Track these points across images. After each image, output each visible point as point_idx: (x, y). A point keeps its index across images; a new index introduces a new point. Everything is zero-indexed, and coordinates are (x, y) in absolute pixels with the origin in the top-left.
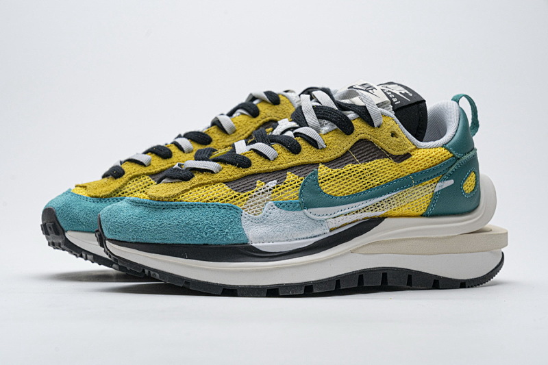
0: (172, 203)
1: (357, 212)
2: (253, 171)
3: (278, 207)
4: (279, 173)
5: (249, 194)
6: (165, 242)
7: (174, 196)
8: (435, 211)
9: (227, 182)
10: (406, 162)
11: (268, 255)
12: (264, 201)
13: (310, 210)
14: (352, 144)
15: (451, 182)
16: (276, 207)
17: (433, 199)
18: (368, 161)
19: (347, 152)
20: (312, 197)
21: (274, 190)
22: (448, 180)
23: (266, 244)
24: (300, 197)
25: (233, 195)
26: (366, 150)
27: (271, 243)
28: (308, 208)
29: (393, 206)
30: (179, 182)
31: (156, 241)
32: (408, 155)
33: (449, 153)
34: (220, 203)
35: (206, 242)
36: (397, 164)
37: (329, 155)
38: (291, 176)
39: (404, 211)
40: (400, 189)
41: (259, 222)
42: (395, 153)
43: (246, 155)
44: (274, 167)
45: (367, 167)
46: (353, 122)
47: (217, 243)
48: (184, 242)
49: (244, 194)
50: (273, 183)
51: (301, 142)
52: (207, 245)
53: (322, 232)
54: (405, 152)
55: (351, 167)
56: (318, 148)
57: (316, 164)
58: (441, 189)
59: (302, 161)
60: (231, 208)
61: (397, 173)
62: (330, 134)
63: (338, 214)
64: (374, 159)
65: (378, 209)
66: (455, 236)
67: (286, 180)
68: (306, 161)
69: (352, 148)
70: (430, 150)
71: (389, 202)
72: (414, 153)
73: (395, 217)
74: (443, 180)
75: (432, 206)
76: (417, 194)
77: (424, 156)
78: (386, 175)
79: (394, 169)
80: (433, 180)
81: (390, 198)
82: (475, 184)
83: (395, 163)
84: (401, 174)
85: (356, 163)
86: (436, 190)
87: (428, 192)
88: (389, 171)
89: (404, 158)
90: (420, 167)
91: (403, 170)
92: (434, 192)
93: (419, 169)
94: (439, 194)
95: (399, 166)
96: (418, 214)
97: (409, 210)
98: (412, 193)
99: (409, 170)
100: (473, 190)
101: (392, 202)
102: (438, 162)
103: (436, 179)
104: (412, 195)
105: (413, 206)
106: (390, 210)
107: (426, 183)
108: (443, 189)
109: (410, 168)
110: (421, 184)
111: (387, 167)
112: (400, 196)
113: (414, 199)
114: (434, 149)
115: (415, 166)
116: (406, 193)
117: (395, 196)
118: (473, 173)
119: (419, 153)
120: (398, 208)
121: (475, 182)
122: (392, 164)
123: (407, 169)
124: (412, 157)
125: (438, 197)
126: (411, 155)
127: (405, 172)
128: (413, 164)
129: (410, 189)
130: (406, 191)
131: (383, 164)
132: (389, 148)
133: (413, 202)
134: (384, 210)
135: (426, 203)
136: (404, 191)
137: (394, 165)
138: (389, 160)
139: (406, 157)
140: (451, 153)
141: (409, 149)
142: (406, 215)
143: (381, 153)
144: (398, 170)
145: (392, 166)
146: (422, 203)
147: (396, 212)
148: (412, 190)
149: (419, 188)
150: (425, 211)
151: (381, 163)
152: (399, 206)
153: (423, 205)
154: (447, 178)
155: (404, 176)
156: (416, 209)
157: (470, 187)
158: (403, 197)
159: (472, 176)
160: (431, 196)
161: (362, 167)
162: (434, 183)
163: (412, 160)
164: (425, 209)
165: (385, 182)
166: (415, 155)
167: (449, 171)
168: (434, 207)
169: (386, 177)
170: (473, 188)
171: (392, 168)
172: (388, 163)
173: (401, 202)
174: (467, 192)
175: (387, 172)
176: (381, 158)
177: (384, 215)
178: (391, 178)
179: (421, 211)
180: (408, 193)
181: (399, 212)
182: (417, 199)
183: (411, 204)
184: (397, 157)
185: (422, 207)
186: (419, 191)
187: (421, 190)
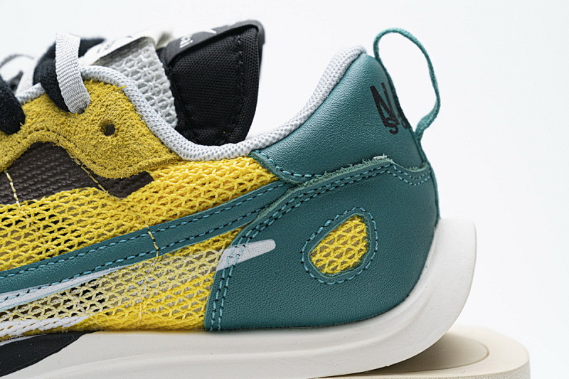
10: (138, 194)
15: (268, 246)
17: (215, 288)
18: (39, 197)
19: (2, 175)
22: (256, 239)
26: (46, 169)
29: (100, 306)
32: (142, 179)
33: (260, 171)
36: (119, 203)
39: (140, 316)
40: (115, 264)
42: (105, 174)
45: (32, 211)
46: (24, 108)
54: (134, 170)
58: (233, 262)
61: (115, 224)
64: (59, 189)
65: (55, 311)
69: (14, 166)
70: (211, 165)
71: (88, 295)
72: (161, 174)
73: (123, 330)
74: (240, 242)
75: (215, 307)
76: (168, 277)
77: (186, 180)
78: (85, 230)
79: (109, 215)
80: (215, 241)
81: (90, 286)
82: (363, 248)
83: (113, 198)
84: (128, 225)
85: (12, 201)
86: (222, 265)
87: (200, 271)
88: (94, 219)
89: (133, 186)
90: (175, 209)
91: (134, 216)
92: (217, 270)
93: (173, 213)
94: (230, 277)
95: (124, 206)
96: (187, 325)
97: (156, 315)
98: (156, 273)
99: (146, 217)
100: (356, 266)
101: (97, 295)
102: (230, 194)
103: (223, 237)
104: (155, 277)
105: (160, 306)
106: (94, 313)
107: (194, 248)
108: (240, 263)
109: (151, 211)
110: (181, 251)
111: (89, 210)
112: (117, 280)
113: (161, 288)
114: (220, 163)
115: (161, 207)
116: (137, 274)
117: (104, 280)
118: (357, 221)
119: (177, 173)
120: (118, 311)
121: (362, 245)
122: (104, 201)
123: (144, 213)
124: (153, 182)
125: (227, 285)
126: (151, 179)
127: (138, 221)
128: (155, 202)
129: (150, 262)
130: (136, 269)
131: (79, 203)
132: (95, 163)
133: (159, 296)
134: (73, 315)
135: (199, 299)
136: (130, 268)
137: (109, 203)
138: (95, 193)
139: (138, 183)
140: (268, 172)
141: (143, 163)
142: (157, 326)
143: (79, 176)
144: (122, 217)
145: (104, 206)
146: (185, 299)
147: (114, 320)
148: (156, 266)
149: (175, 260)
150: (202, 318)
151: (74, 200)
152: (119, 304)
153: (190, 303)
154: (253, 236)
155: (132, 231)
156: (171, 311)
157: (339, 257)
158: (130, 284)
159: (349, 230)
160: (209, 280)
161: (21, 209)
162: (218, 249)
163: (153, 190)
164: (201, 313)
165: (81, 247)
166: (162, 178)
167: (259, 218)
168: (223, 308)
169: (86, 234)
170: (356, 260)
171: (103, 212)
172: (94, 199)
173: (124, 296)
174: (326, 270)
175: (90, 221)
176: (76, 188)
177: (87, 325)
178: (99, 236)
179: (193, 318)
180: (144, 274)
181: (124, 320)
182: (170, 288)
183: (154, 300)
184: (117, 183)
185: (189, 308)
186: (174, 269)
187: (181, 266)
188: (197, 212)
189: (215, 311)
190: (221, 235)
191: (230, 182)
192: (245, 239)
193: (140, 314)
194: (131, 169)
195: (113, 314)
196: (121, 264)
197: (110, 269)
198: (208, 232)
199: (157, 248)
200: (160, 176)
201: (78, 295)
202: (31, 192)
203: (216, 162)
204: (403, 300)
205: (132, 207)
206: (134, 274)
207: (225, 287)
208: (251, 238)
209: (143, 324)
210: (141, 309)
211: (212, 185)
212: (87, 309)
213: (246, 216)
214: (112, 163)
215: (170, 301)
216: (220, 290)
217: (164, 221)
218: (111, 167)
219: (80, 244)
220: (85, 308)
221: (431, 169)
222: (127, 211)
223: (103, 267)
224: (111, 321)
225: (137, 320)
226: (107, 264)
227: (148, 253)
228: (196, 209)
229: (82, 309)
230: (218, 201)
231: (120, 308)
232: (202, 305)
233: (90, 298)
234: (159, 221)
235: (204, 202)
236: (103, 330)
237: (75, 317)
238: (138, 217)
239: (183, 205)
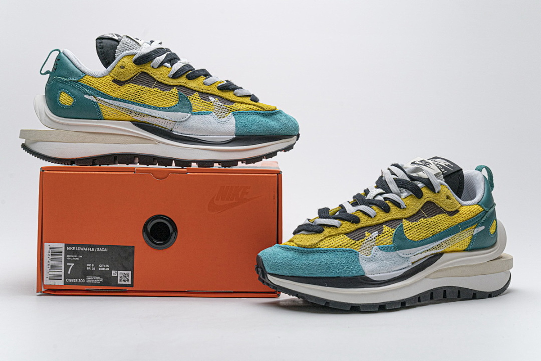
0: (314, 249)
1: (428, 251)
2: (362, 225)
3: (381, 250)
4: (378, 227)
5: (362, 242)
6: (311, 276)
7: (315, 244)
8: (474, 247)
9: (347, 234)
10: (456, 216)
11: (377, 283)
12: (371, 246)
13: (401, 251)
14: (422, 205)
15: (483, 227)
16: (379, 250)
17: (472, 239)
18: (433, 216)
19: (419, 210)
20: (401, 243)
21: (377, 238)
22: (481, 226)
23: (376, 275)
24: (394, 243)
25: (352, 243)
26: (431, 209)
27: (378, 275)
28: (399, 250)
29: (448, 246)
30: (314, 234)
31: (305, 275)
32: (457, 211)
33: (481, 208)
34: (344, 248)
35: (339, 275)
36: (450, 217)
37: (409, 213)
38: (386, 228)
39: (454, 248)
41: (370, 260)
42: (450, 210)
43: (355, 214)
44: (375, 223)
45: (432, 221)
46: (422, 189)
47: (346, 276)
48: (324, 276)
49: (359, 242)
50: (376, 234)
51: (390, 204)
52: (339, 277)
53: (407, 265)
54: (456, 209)
55: (423, 221)
56: (401, 208)
57: (401, 219)
59: (393, 217)
60: (352, 252)
62: (408, 198)
63: (417, 252)
64: (437, 214)
65: (440, 248)
66: (484, 263)
67: (384, 231)
68: (395, 217)
69: (422, 208)
71: (447, 243)
75: (471, 244)
76: (462, 237)
77: (467, 211)
78: (444, 225)
79: (449, 221)
80: (473, 227)
81: (447, 241)
85: (426, 218)
86: (474, 233)
87: (469, 235)
88: (445, 222)
89: (454, 213)
90: (464, 219)
92: (473, 235)
94: (475, 236)
95: (452, 219)
96: (462, 250)
97: (457, 248)
98: (460, 236)
105: (459, 245)
107: (468, 229)
108: (478, 233)
109: (459, 220)
110: (465, 230)
111: (444, 220)
113: (461, 240)
115: (461, 218)
116: (456, 237)
123: (457, 220)
124: (459, 212)
127: (456, 222)
131: (442, 218)
132: (445, 207)
135: (468, 242)
138: (445, 215)
139: (456, 213)
144: (452, 222)
145: (447, 218)
146: (465, 242)
148: (460, 234)
149: (464, 233)
150: (467, 248)
152: (452, 245)
155: (454, 225)
156: (461, 246)
158: (455, 239)
160: (471, 237)
161: (430, 220)
162: (473, 229)
163: (459, 214)
164: (467, 246)
165: (444, 230)
167: (481, 221)
171: (447, 220)
172: (445, 217)
173: (453, 243)
174: (492, 233)
176: (440, 214)
178: (447, 227)
179: (464, 248)
180: (458, 236)
183: (459, 243)
184: (451, 213)
185: (465, 245)
186: (464, 235)
189: (470, 246)
190: (474, 225)
191: (475, 212)
192: (478, 226)
194: (454, 209)
200: (460, 210)
202: (431, 215)
203: (470, 206)
205: (454, 219)
207: (475, 239)
211: (472, 212)
212: (446, 247)
214: (451, 207)
215: (462, 244)
228: (468, 219)
230: (473, 217)
232: (468, 244)
234: (461, 222)
235: (470, 217)
239: (466, 218)
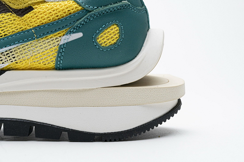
8: (66, 64)
10: (28, 15)
15: (80, 35)
17: (59, 52)
22: (75, 32)
29: (13, 60)
32: (29, 9)
33: (77, 5)
36: (20, 19)
39: (29, 64)
42: (15, 7)
54: (26, 5)
58: (66, 41)
61: (19, 27)
66: (93, 89)
70: (57, 3)
71: (8, 55)
72: (37, 7)
73: (23, 69)
74: (69, 33)
75: (59, 60)
76: (40, 48)
77: (47, 9)
78: (7, 29)
79: (17, 23)
80: (59, 34)
81: (9, 51)
82: (118, 37)
83: (18, 17)
84: (24, 27)
86: (62, 43)
87: (53, 45)
88: (10, 25)
89: (26, 12)
90: (43, 21)
91: (27, 24)
92: (60, 45)
93: (42, 22)
94: (65, 47)
95: (22, 20)
96: (48, 67)
97: (36, 63)
98: (35, 46)
99: (31, 24)
100: (115, 43)
101: (12, 55)
102: (65, 15)
103: (62, 32)
104: (35, 48)
105: (37, 59)
106: (11, 63)
107: (51, 36)
108: (69, 42)
109: (33, 22)
110: (45, 38)
111: (8, 21)
112: (20, 49)
113: (38, 52)
114: (61, 3)
115: (37, 20)
116: (28, 47)
117: (15, 49)
118: (115, 26)
119: (44, 6)
120: (21, 61)
121: (117, 36)
122: (14, 18)
123: (31, 22)
124: (34, 10)
125: (64, 51)
126: (33, 9)
127: (28, 26)
128: (35, 18)
129: (33, 42)
130: (28, 45)
131: (5, 19)
132: (10, 3)
133: (37, 56)
134: (3, 63)
135: (53, 56)
136: (25, 44)
137: (16, 19)
138: (11, 15)
139: (28, 11)
140: (80, 6)
141: (30, 2)
142: (36, 68)
143: (4, 8)
144: (22, 24)
145: (14, 20)
146: (47, 57)
147: (19, 65)
148: (36, 43)
149: (43, 41)
150: (54, 64)
151: (2, 18)
152: (21, 59)
153: (49, 58)
154: (74, 31)
155: (26, 30)
156: (42, 62)
157: (108, 40)
158: (25, 51)
159: (112, 30)
160: (57, 49)
162: (60, 37)
163: (34, 13)
164: (54, 62)
165: (5, 36)
166: (37, 8)
167: (76, 24)
168: (62, 60)
169: (7, 31)
170: (115, 41)
171: (14, 22)
172: (11, 17)
173: (23, 55)
174: (103, 45)
175: (9, 26)
176: (3, 13)
177: (8, 67)
178: (13, 32)
179: (50, 64)
180: (31, 47)
181: (23, 65)
182: (41, 52)
183: (35, 57)
184: (20, 11)
185: (49, 60)
186: (43, 45)
187: (45, 43)
188: (52, 22)
189: (59, 61)
190: (61, 31)
191: (65, 10)
192: (71, 32)
193: (29, 63)
194: (25, 5)
195: (19, 63)
196: (21, 42)
197: (17, 45)
198: (56, 30)
199: (36, 36)
200: (36, 8)
201: (4, 55)
203: (59, 2)
204: (134, 58)
205: (26, 20)
206: (27, 47)
207: (63, 51)
208: (73, 32)
209: (31, 67)
210: (30, 61)
211: (57, 11)
212: (8, 61)
213: (71, 23)
214: (17, 2)
215: (41, 58)
216: (61, 53)
217: (38, 26)
218: (17, 4)
219: (5, 35)
220: (7, 60)
221: (146, 8)
222: (24, 22)
223: (14, 44)
224: (18, 66)
225: (28, 65)
226: (16, 43)
227: (32, 38)
228: (51, 21)
229: (6, 61)
230: (60, 18)
231: (21, 60)
232: (54, 59)
233: (9, 57)
234: (37, 26)
235: (54, 18)
236: (15, 70)
237: (3, 64)
238: (28, 24)
239: (46, 19)
